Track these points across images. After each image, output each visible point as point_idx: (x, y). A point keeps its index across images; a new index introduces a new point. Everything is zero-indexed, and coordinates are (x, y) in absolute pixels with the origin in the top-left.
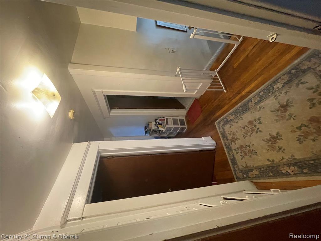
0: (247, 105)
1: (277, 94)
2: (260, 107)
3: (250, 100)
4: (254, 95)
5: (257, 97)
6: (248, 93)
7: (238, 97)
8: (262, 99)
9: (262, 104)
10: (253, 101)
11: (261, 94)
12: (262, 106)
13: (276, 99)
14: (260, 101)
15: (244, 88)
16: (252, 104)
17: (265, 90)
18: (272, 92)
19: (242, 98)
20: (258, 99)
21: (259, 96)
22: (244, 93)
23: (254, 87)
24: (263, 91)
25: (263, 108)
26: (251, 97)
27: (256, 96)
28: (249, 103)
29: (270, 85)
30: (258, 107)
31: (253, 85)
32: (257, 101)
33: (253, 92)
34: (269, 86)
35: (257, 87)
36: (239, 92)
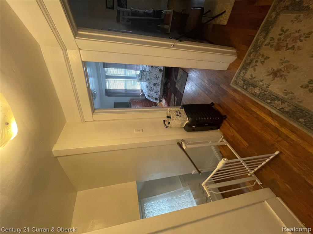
0: (291, 112)
1: (265, 87)
2: (286, 94)
3: (281, 110)
4: (272, 109)
5: (274, 104)
6: (272, 117)
7: (284, 131)
8: (275, 97)
9: (281, 94)
10: (281, 107)
11: (270, 101)
12: (283, 93)
13: (270, 85)
14: (278, 98)
15: (268, 125)
16: (287, 106)
17: (264, 99)
18: (264, 93)
19: (283, 123)
20: (276, 102)
21: (272, 102)
22: (274, 123)
23: (264, 113)
24: (265, 101)
25: (286, 91)
26: (277, 112)
27: (273, 106)
28: (287, 110)
29: (258, 97)
30: (286, 97)
31: (263, 115)
32: (280, 102)
33: (270, 111)
34: (260, 97)
35: (263, 109)
36: (276, 130)
